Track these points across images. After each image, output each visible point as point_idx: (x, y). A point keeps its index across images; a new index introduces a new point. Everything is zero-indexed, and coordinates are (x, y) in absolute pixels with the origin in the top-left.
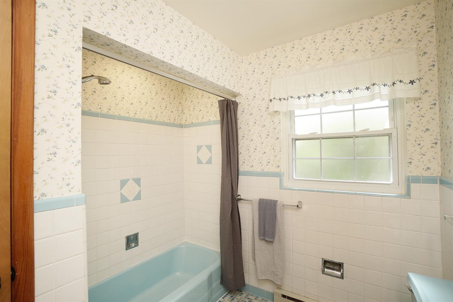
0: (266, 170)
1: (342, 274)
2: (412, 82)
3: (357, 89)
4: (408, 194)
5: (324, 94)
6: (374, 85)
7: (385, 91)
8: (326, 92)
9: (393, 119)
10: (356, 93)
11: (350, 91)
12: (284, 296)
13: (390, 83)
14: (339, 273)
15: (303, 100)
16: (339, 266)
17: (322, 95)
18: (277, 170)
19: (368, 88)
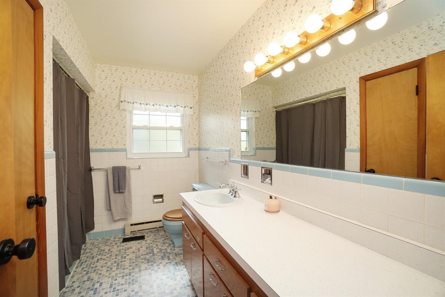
0: (115, 147)
1: (163, 200)
2: (191, 108)
3: (171, 106)
4: (189, 156)
5: (155, 105)
6: (178, 105)
7: (182, 109)
8: (156, 104)
9: (182, 122)
10: (170, 108)
11: (167, 106)
12: (132, 225)
13: (183, 106)
14: (161, 200)
15: (143, 106)
16: (161, 196)
17: (153, 105)
18: (124, 147)
19: (175, 106)
